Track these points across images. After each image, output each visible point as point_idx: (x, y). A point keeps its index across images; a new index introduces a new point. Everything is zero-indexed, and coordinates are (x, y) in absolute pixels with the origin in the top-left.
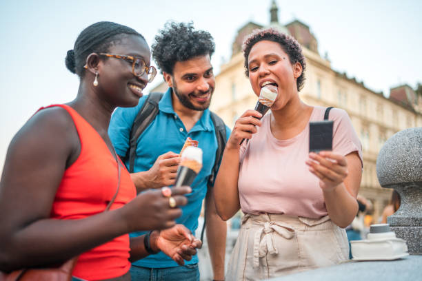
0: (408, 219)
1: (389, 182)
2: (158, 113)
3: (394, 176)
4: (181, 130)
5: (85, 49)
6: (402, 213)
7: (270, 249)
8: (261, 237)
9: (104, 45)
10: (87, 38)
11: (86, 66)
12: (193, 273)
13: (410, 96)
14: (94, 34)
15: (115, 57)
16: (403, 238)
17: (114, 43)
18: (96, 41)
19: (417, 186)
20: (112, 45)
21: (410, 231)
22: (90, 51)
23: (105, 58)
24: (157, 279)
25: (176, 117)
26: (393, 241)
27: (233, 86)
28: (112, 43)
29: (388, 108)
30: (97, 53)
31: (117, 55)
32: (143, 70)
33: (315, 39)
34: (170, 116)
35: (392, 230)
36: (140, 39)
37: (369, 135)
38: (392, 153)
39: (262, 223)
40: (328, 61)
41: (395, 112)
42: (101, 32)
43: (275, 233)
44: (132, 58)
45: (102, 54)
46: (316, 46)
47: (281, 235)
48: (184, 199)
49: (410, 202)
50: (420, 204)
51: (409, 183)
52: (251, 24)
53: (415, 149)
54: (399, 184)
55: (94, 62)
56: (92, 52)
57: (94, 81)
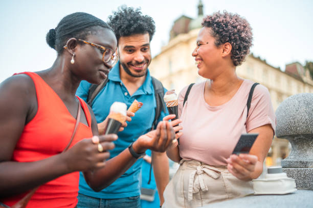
0: (297, 162)
1: (283, 134)
2: (109, 81)
3: (286, 130)
4: (126, 94)
6: (291, 157)
7: (203, 187)
8: (195, 177)
9: (83, 33)
11: (65, 47)
12: (134, 203)
13: (300, 70)
15: (90, 44)
16: (292, 177)
17: (92, 33)
18: (77, 28)
19: (304, 137)
20: (89, 34)
21: (298, 172)
23: (82, 44)
24: (105, 206)
25: (121, 84)
26: (285, 180)
27: (170, 62)
28: (90, 32)
29: (284, 79)
30: (76, 38)
34: (117, 83)
35: (284, 171)
38: (285, 112)
39: (195, 166)
41: (289, 82)
43: (205, 175)
45: (80, 40)
47: (210, 176)
48: (112, 144)
49: (298, 149)
50: (306, 151)
51: (298, 135)
52: (184, 17)
53: (303, 109)
54: (290, 136)
55: (73, 45)
56: (72, 37)
57: (71, 59)
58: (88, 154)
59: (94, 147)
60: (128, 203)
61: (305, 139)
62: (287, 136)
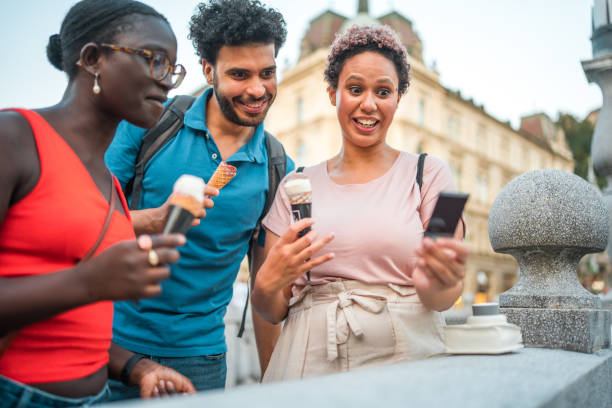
0: (528, 297)
1: (504, 245)
2: (183, 127)
3: (511, 236)
4: (214, 156)
5: (79, 36)
6: (520, 288)
8: (337, 314)
9: (107, 31)
10: (82, 18)
11: (79, 63)
13: (547, 130)
14: (92, 13)
15: (123, 50)
16: (518, 324)
17: (123, 28)
18: (95, 24)
19: (543, 252)
20: (119, 32)
21: (529, 314)
22: (85, 39)
23: (108, 52)
25: (207, 135)
26: (504, 327)
28: (120, 28)
29: (516, 145)
30: (97, 43)
31: (126, 47)
32: (166, 71)
33: (420, 41)
34: (200, 134)
35: (503, 313)
36: (161, 22)
37: (487, 182)
38: (510, 203)
40: (437, 73)
41: (525, 150)
42: (102, 11)
43: (356, 306)
44: (149, 53)
45: (103, 45)
46: (420, 51)
47: (366, 309)
48: (174, 253)
49: (532, 274)
50: (545, 276)
51: (532, 248)
52: (329, 13)
53: (543, 199)
54: (519, 249)
55: (93, 56)
56: (89, 41)
57: (93, 85)
58: (131, 268)
59: (142, 255)
60: (203, 366)
61: (544, 256)
62: (512, 248)
